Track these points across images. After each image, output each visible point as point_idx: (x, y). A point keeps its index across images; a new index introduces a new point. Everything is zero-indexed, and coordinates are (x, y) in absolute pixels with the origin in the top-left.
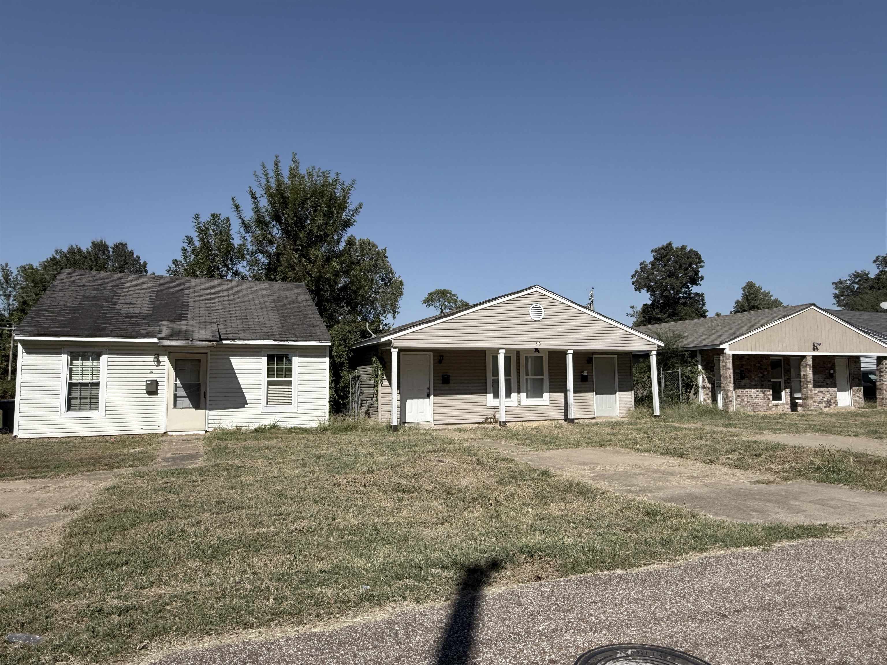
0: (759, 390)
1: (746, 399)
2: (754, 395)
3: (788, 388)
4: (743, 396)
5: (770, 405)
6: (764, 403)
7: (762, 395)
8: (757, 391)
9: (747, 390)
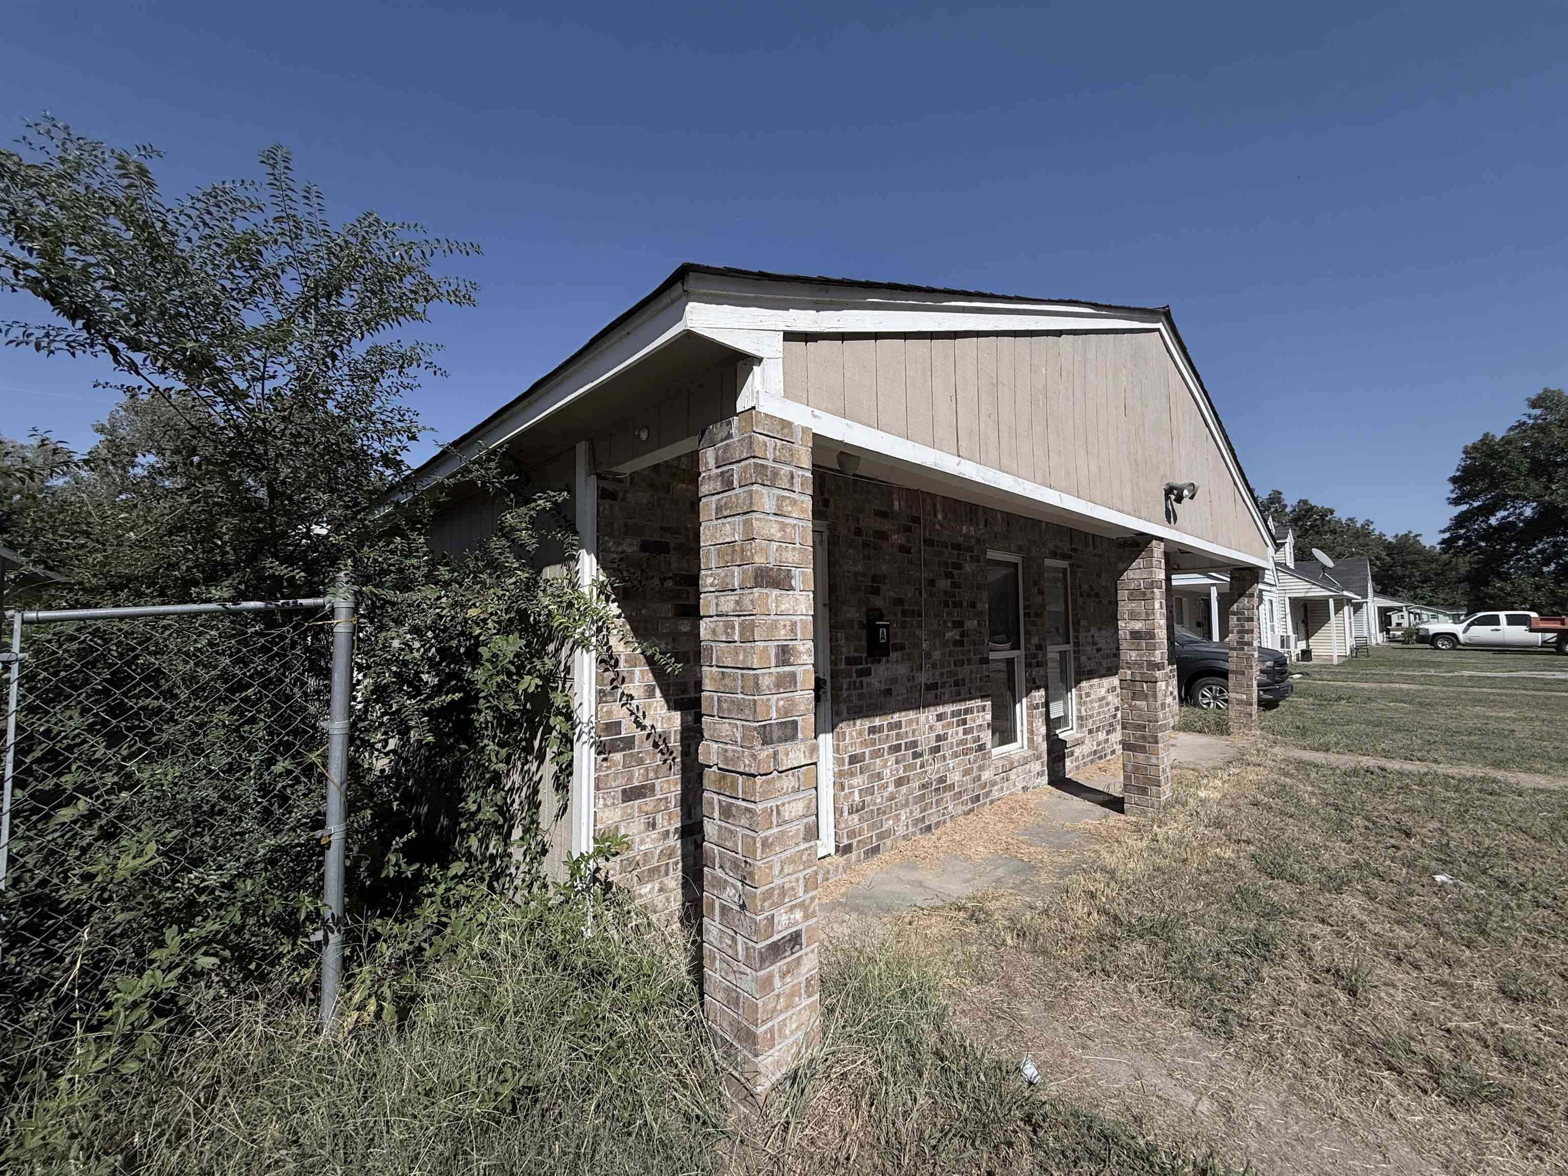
0: (949, 709)
1: (889, 768)
2: (926, 740)
3: (1038, 688)
4: (877, 754)
5: (986, 775)
6: (966, 772)
7: (956, 734)
8: (940, 717)
9: (896, 717)
